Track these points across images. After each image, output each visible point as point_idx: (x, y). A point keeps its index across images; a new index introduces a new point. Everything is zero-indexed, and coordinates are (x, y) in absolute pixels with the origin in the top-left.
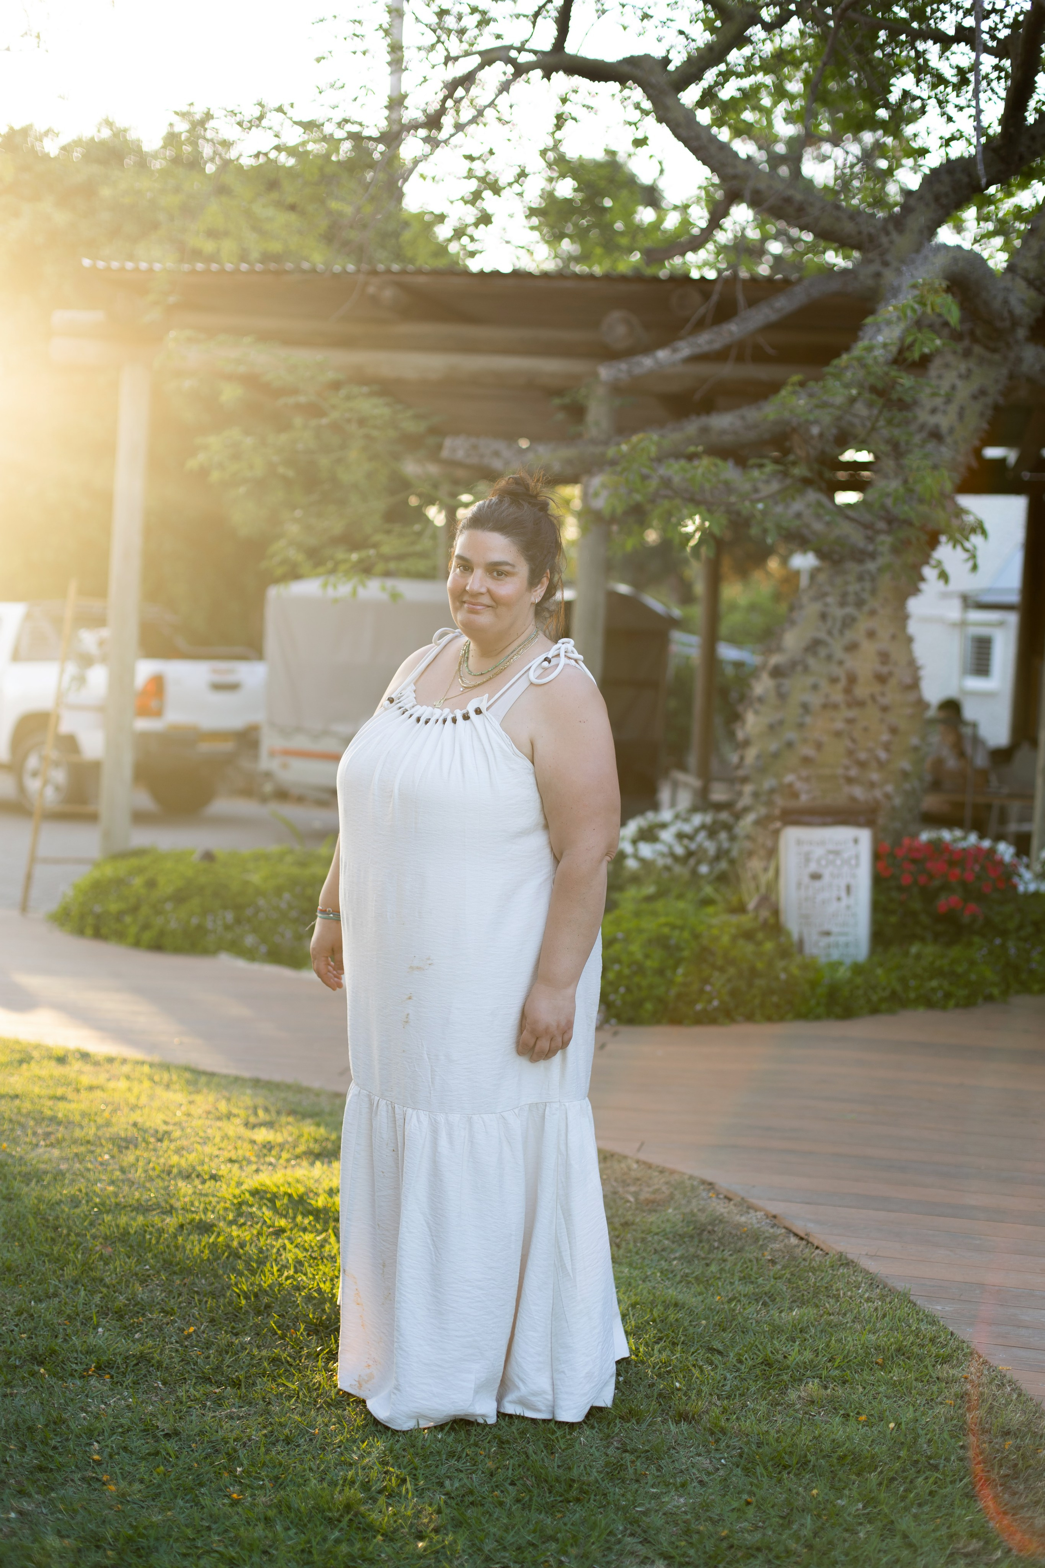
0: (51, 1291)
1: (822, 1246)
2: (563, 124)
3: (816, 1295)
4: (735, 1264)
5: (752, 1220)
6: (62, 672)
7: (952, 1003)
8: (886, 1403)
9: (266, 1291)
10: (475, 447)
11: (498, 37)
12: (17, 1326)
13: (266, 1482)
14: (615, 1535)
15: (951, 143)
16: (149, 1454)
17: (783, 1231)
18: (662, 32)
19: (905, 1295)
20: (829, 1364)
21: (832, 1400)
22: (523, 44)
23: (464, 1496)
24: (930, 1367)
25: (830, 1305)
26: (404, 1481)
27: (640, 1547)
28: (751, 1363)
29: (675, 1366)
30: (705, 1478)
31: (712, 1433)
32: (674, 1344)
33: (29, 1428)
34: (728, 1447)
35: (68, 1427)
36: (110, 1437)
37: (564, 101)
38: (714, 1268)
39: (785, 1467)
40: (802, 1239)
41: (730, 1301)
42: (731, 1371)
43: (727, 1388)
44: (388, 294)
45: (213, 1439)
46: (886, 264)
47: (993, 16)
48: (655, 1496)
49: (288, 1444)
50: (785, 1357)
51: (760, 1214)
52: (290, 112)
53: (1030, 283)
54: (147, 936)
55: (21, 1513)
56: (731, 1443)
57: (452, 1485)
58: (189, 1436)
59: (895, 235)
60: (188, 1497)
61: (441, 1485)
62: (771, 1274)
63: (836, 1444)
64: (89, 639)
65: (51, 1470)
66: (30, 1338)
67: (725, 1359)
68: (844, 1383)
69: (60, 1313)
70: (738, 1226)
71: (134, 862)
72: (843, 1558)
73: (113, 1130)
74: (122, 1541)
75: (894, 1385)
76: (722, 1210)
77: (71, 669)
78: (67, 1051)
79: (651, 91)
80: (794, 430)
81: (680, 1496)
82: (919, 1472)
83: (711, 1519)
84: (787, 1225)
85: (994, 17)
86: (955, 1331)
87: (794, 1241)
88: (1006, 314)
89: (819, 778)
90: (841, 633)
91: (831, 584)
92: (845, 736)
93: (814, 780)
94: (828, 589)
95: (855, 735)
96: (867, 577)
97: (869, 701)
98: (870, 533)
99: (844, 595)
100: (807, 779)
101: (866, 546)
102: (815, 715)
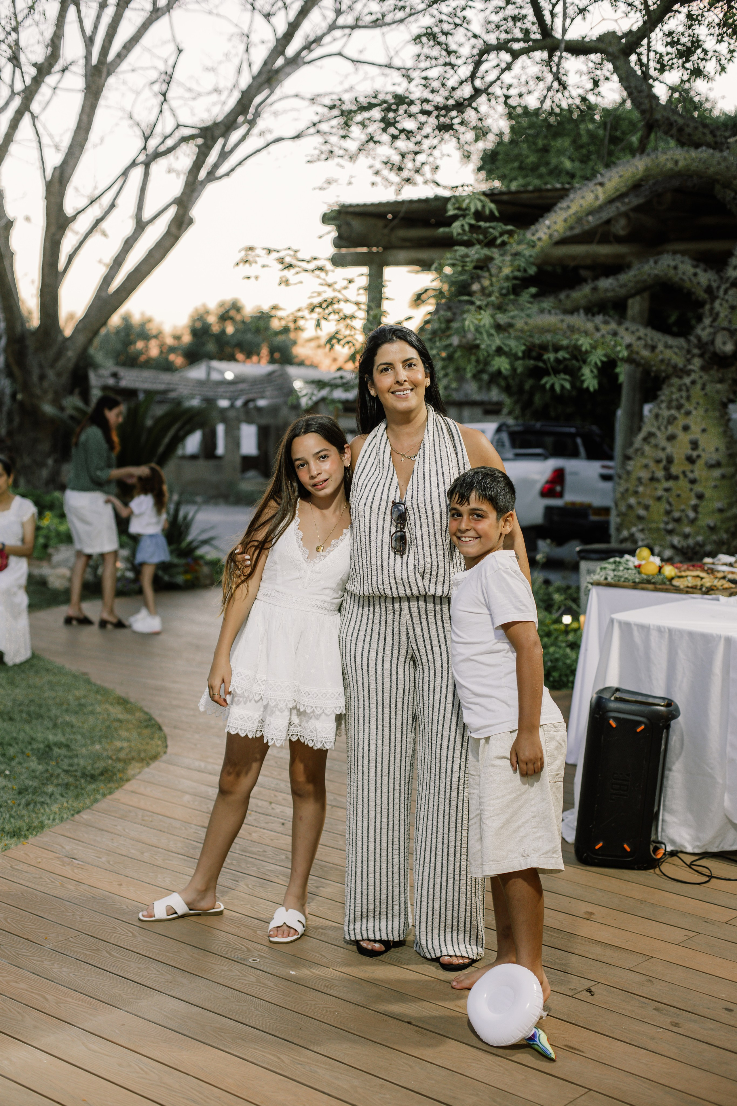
89: (650, 530)
90: (666, 428)
91: (664, 394)
92: (664, 499)
93: (646, 532)
94: (663, 398)
95: (671, 500)
96: (684, 388)
97: (681, 477)
98: (689, 356)
99: (670, 401)
100: (642, 530)
101: (685, 366)
102: (645, 486)
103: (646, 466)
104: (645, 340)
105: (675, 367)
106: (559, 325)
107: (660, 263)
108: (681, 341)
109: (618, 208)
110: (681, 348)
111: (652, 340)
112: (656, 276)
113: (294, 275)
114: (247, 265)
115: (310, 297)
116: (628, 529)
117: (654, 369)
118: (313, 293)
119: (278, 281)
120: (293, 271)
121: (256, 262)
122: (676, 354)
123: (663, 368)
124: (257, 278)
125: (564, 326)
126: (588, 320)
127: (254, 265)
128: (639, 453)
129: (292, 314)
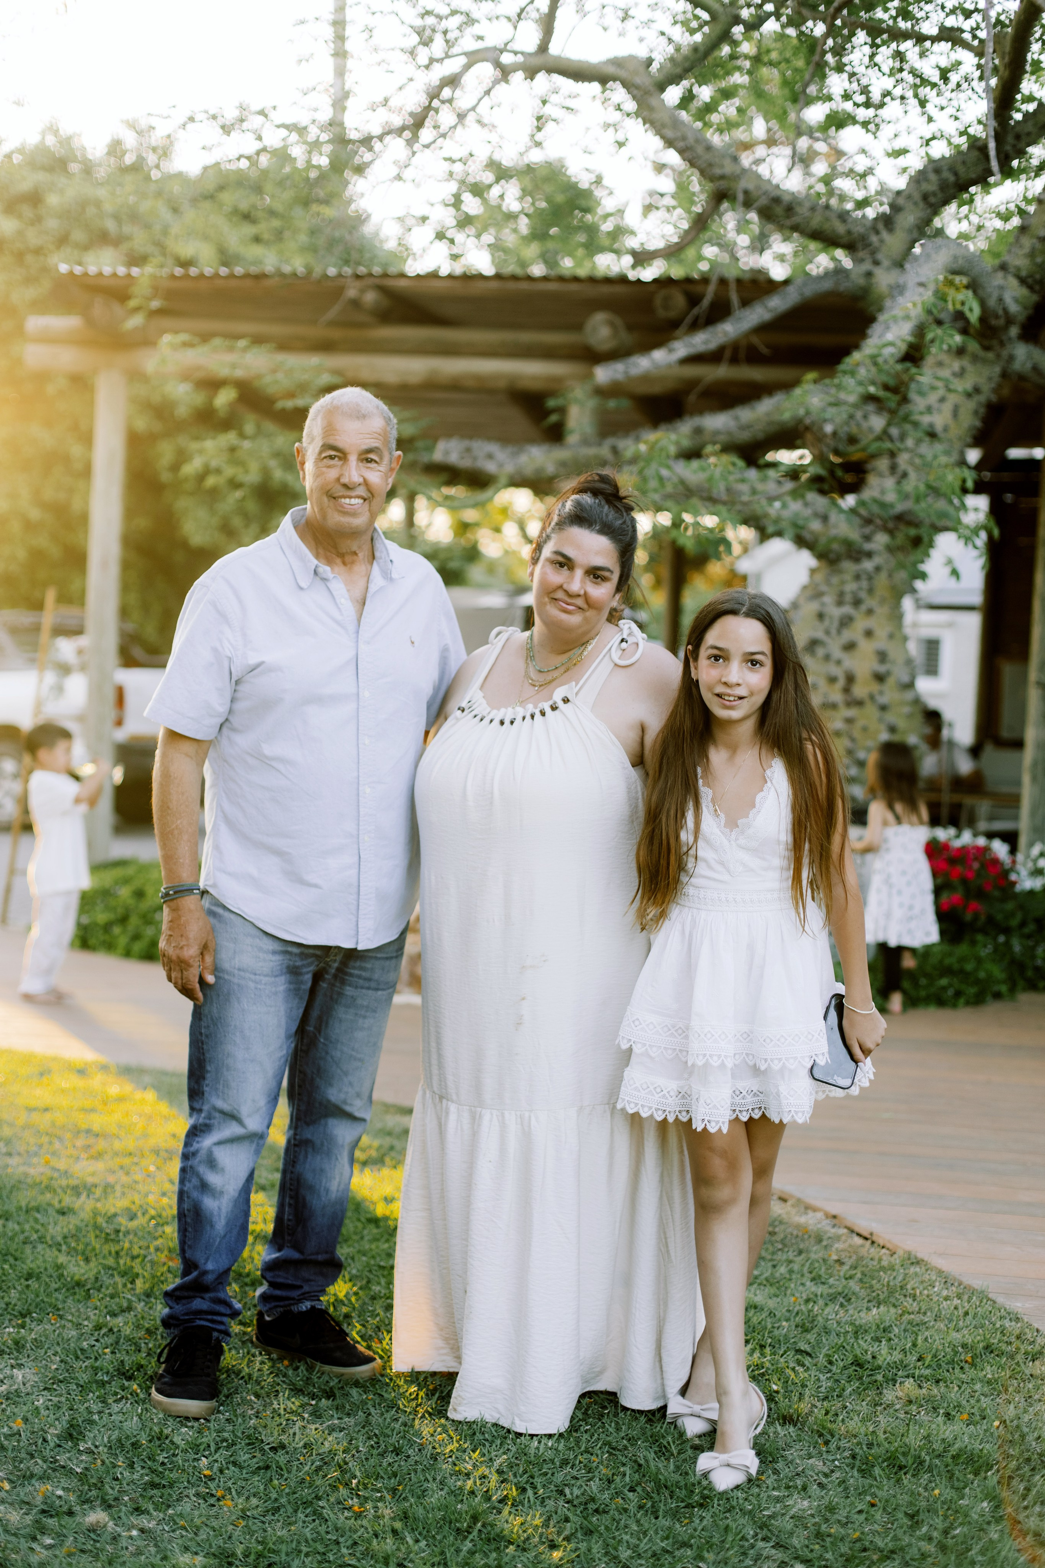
0: (125, 1305)
1: (888, 1245)
2: (543, 124)
3: (891, 1293)
4: (803, 1265)
5: (810, 1220)
6: (41, 681)
7: (962, 1000)
8: (985, 1402)
9: (342, 1301)
10: (468, 450)
11: (480, 38)
12: (97, 1341)
13: (385, 1493)
14: (747, 1540)
15: (932, 143)
16: (259, 1468)
17: (845, 1231)
18: (645, 32)
19: (982, 1292)
20: (920, 1363)
21: (929, 1399)
22: (506, 45)
23: (586, 1504)
24: (1022, 1365)
25: (908, 1303)
26: (524, 1490)
27: (773, 1551)
28: (841, 1364)
29: (768, 1369)
30: (824, 1480)
31: (821, 1435)
32: (762, 1347)
33: (133, 1444)
34: (839, 1449)
35: (172, 1442)
36: (216, 1452)
37: (544, 102)
38: (782, 1270)
39: (901, 1468)
40: (866, 1239)
41: (807, 1301)
42: (821, 1372)
43: (823, 1389)
44: (370, 297)
45: (321, 1451)
46: (876, 263)
47: (975, 15)
48: (778, 1500)
49: (397, 1455)
50: (874, 1357)
51: (820, 1215)
52: (272, 115)
53: (1022, 281)
54: (138, 947)
55: (142, 1531)
56: (842, 1444)
57: (572, 1494)
58: (295, 1449)
59: (885, 234)
60: (308, 1511)
61: (561, 1493)
62: (842, 1274)
63: (947, 1445)
64: (66, 648)
65: (164, 1486)
66: (113, 1353)
67: (815, 1361)
68: (938, 1382)
69: (138, 1327)
70: (798, 1226)
71: (118, 872)
72: (980, 1558)
73: (152, 1142)
74: (252, 1557)
75: (989, 1382)
76: (780, 1211)
77: (50, 677)
78: (86, 1064)
79: (635, 92)
80: (807, 428)
81: (803, 1499)
82: (1033, 1469)
83: (839, 1521)
84: (848, 1224)
85: (977, 17)
86: (1040, 1328)
87: (858, 1241)
88: (1001, 312)
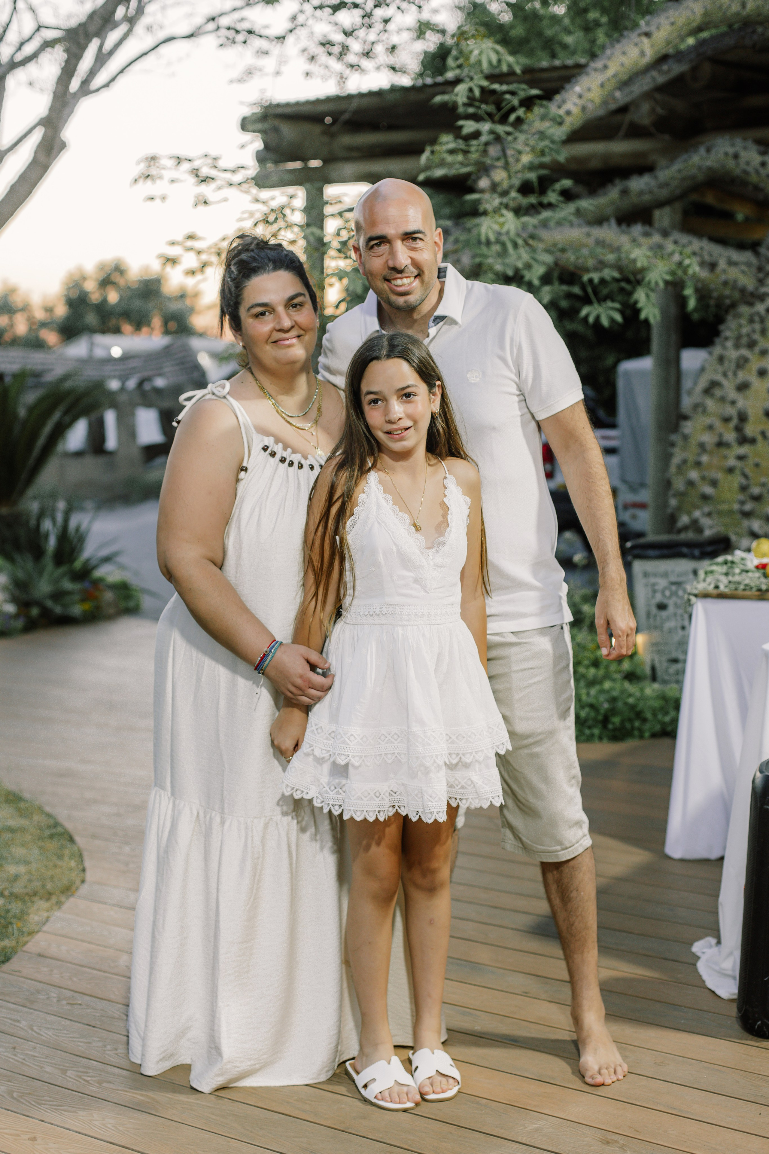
89: (720, 513)
90: (735, 374)
91: (729, 329)
92: (738, 472)
93: (715, 516)
94: (728, 333)
95: (747, 471)
96: (757, 319)
97: (759, 438)
98: (761, 275)
99: (739, 338)
100: (709, 515)
101: (757, 289)
102: (711, 453)
103: (711, 427)
104: (702, 256)
105: (743, 291)
106: (585, 240)
107: (713, 152)
108: (747, 256)
109: (654, 79)
110: (749, 265)
111: (711, 255)
112: (710, 169)
113: (214, 191)
114: (149, 182)
115: (240, 220)
116: (689, 513)
117: (715, 294)
118: (243, 212)
119: (192, 201)
120: (213, 185)
121: (161, 177)
122: (743, 272)
123: (727, 292)
124: (164, 198)
125: (591, 241)
126: (623, 232)
127: (158, 182)
128: (700, 410)
129: (216, 245)
